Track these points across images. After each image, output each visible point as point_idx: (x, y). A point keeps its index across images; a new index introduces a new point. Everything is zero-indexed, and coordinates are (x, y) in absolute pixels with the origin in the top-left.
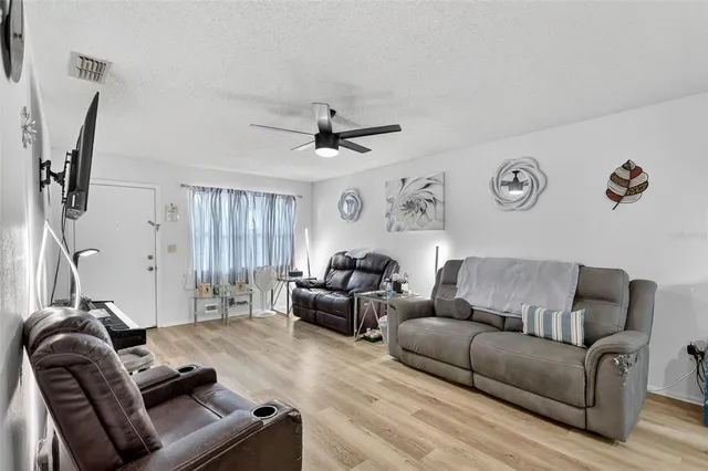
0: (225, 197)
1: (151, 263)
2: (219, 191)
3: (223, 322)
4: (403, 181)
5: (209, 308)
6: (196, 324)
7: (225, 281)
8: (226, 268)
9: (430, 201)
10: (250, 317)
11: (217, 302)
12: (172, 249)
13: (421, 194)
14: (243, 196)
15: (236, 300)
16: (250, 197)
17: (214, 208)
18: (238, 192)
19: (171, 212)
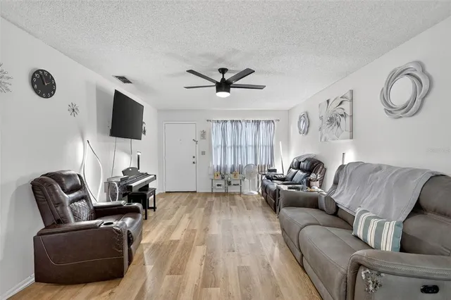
0: (229, 124)
1: (194, 160)
2: (226, 121)
3: (225, 194)
4: (328, 101)
5: (218, 185)
6: (212, 193)
7: (229, 171)
8: (230, 164)
9: (342, 115)
10: (240, 194)
11: (222, 182)
12: (203, 153)
13: (337, 111)
14: (239, 124)
15: (232, 183)
16: (244, 124)
17: (224, 131)
18: (237, 121)
19: (203, 134)
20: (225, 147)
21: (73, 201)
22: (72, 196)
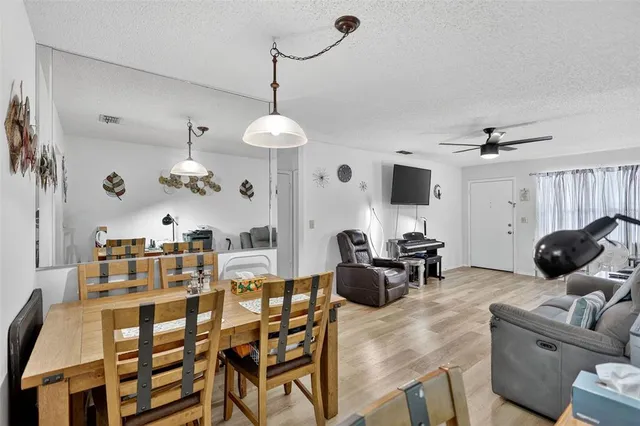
0: (569, 177)
1: (510, 229)
2: (563, 173)
12: (525, 220)
16: (599, 174)
17: (559, 189)
18: (584, 171)
19: (525, 195)
20: (560, 212)
21: (358, 251)
22: (358, 247)
